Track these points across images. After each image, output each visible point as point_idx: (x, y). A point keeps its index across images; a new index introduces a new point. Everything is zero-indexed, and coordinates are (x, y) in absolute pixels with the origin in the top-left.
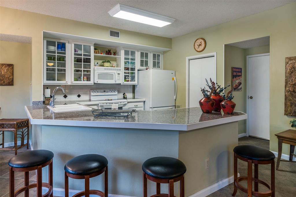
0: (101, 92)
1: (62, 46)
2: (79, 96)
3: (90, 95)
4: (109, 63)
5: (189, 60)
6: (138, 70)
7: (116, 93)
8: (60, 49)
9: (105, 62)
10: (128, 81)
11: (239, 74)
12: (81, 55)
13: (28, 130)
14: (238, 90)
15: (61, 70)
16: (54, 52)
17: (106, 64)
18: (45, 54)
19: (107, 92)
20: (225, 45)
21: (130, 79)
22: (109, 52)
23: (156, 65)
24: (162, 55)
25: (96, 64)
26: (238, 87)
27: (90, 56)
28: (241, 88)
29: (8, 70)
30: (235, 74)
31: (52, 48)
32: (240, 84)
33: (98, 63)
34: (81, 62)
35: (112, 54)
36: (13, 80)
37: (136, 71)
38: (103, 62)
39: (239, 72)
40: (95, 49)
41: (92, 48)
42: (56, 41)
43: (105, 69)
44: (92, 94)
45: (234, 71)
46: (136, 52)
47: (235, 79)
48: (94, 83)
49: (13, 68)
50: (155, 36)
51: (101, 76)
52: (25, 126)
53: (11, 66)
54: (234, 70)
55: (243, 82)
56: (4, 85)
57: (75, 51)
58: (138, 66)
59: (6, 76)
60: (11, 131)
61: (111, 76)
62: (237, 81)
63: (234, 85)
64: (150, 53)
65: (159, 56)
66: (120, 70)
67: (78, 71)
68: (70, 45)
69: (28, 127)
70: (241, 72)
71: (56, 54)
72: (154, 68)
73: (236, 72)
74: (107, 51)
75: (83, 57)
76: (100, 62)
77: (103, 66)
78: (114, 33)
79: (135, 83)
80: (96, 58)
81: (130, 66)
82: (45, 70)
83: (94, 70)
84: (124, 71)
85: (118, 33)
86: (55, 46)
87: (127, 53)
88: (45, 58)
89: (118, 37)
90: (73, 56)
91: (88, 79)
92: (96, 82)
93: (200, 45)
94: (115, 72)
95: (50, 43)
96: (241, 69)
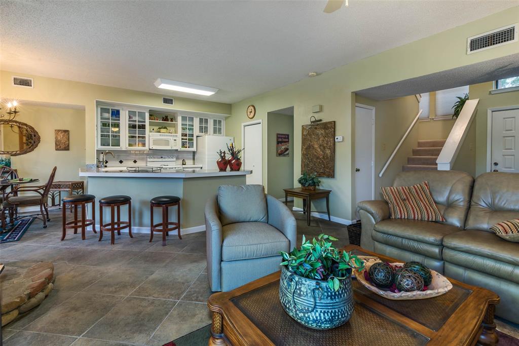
0: (158, 158)
1: (116, 114)
2: (135, 162)
3: (147, 161)
4: (165, 130)
5: (245, 126)
6: (197, 137)
7: (175, 159)
8: (114, 116)
9: (162, 128)
10: (186, 147)
11: (287, 140)
12: (135, 121)
13: (83, 191)
14: (284, 155)
15: (116, 136)
16: (109, 119)
17: (163, 130)
18: (100, 120)
19: (165, 158)
20: (268, 113)
21: (188, 146)
22: (166, 119)
23: (217, 131)
24: (224, 121)
25: (152, 130)
26: (285, 152)
27: (145, 122)
28: (288, 154)
29: (64, 136)
30: (280, 140)
31: (106, 115)
32: (287, 149)
33: (153, 129)
34: (136, 128)
35: (170, 120)
36: (68, 146)
37: (195, 138)
38: (159, 128)
39: (285, 138)
40: (150, 115)
41: (147, 115)
42: (110, 108)
43: (160, 135)
44: (148, 160)
45: (279, 138)
46: (194, 118)
47: (280, 145)
48: (150, 149)
49: (69, 134)
50: (220, 103)
51: (156, 142)
52: (80, 188)
53: (66, 132)
54: (279, 136)
55: (290, 148)
56: (60, 150)
57: (130, 117)
58: (196, 132)
59: (62, 141)
60: (67, 191)
61: (167, 142)
62: (283, 147)
63: (279, 151)
64: (210, 119)
65: (220, 122)
66: (176, 136)
67: (133, 137)
68: (124, 112)
69: (83, 189)
70: (288, 138)
71: (110, 121)
72: (215, 134)
73: (281, 138)
74: (164, 116)
75: (137, 123)
76: (156, 128)
77: (159, 132)
78: (167, 101)
79: (194, 149)
80: (151, 124)
81: (188, 132)
82: (99, 136)
83: (149, 136)
84: (181, 137)
85: (172, 100)
86: (109, 113)
87: (184, 119)
88: (100, 125)
89: (172, 104)
90: (127, 123)
91: (144, 145)
92: (151, 148)
93: (251, 112)
94: (171, 138)
95: (104, 110)
96: (288, 135)
